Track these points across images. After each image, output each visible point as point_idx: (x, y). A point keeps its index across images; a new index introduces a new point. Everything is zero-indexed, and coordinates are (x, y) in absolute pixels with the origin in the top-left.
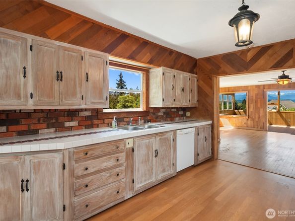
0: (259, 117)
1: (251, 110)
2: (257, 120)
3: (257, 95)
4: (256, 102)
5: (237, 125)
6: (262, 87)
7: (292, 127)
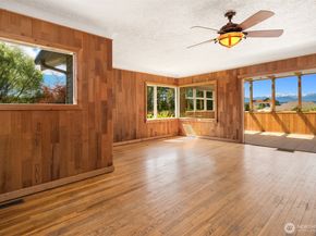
0: (231, 122)
1: (221, 109)
2: (228, 125)
3: (228, 85)
4: (227, 96)
5: (204, 133)
6: (234, 73)
7: (291, 136)
